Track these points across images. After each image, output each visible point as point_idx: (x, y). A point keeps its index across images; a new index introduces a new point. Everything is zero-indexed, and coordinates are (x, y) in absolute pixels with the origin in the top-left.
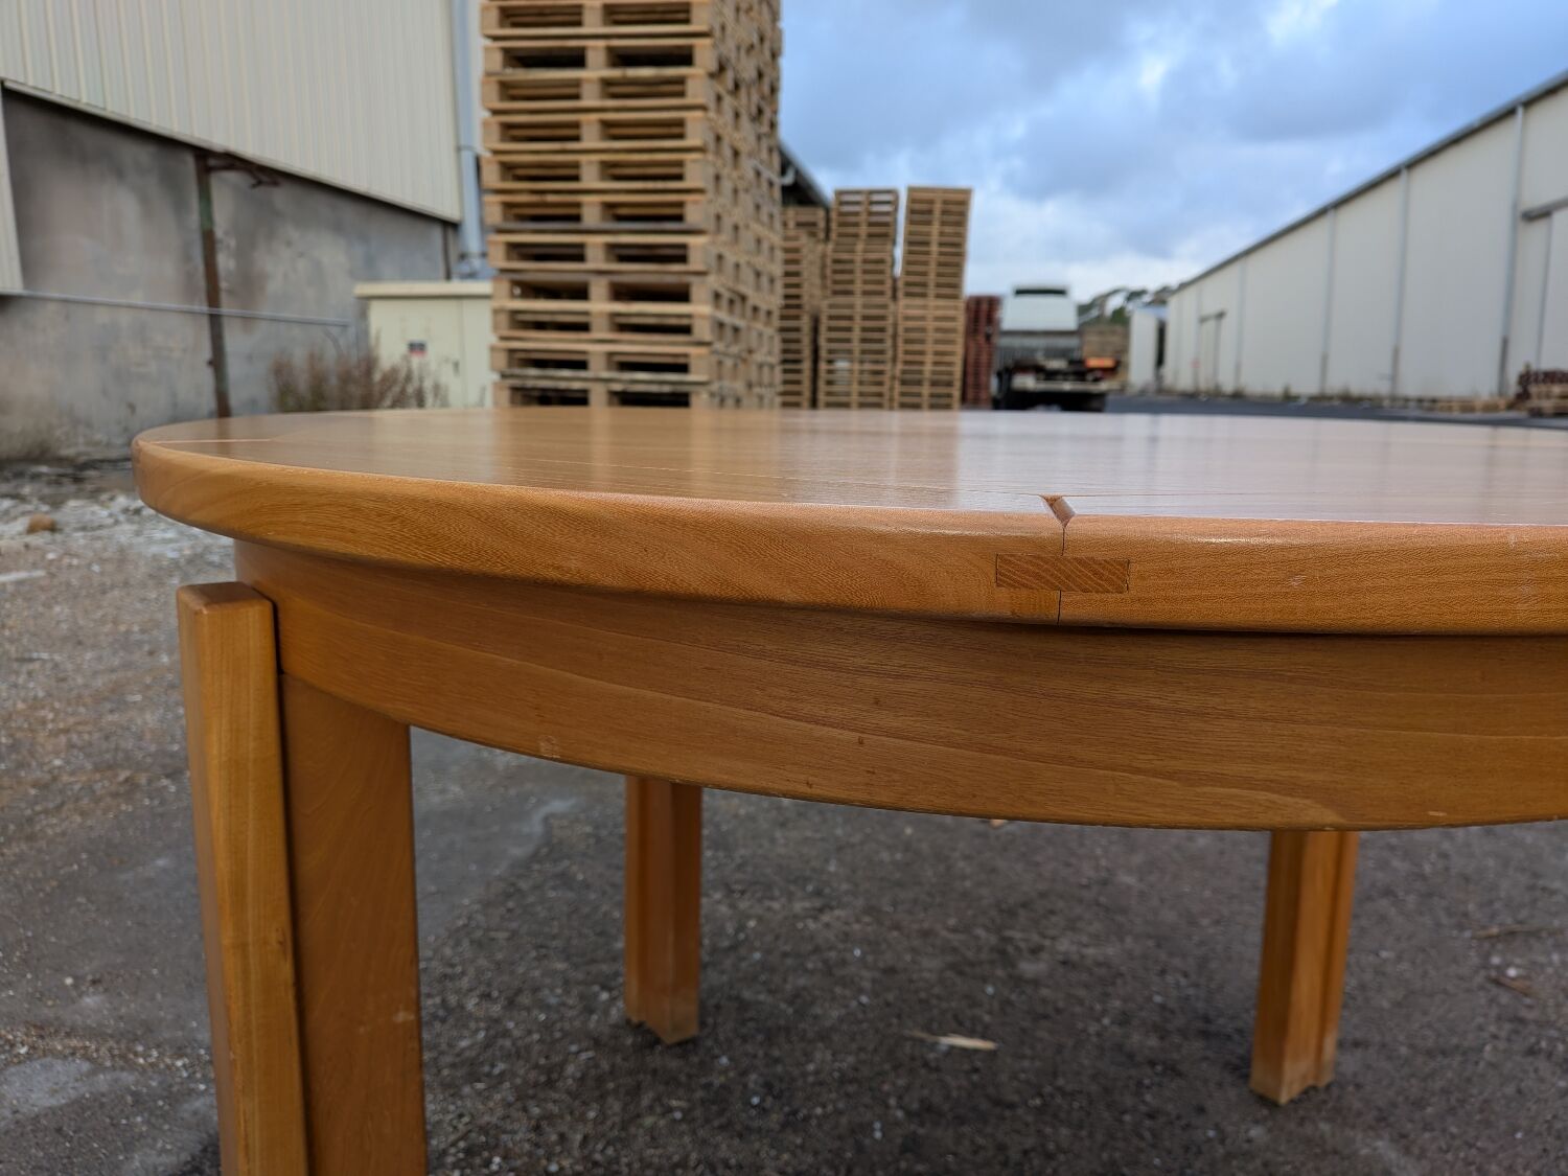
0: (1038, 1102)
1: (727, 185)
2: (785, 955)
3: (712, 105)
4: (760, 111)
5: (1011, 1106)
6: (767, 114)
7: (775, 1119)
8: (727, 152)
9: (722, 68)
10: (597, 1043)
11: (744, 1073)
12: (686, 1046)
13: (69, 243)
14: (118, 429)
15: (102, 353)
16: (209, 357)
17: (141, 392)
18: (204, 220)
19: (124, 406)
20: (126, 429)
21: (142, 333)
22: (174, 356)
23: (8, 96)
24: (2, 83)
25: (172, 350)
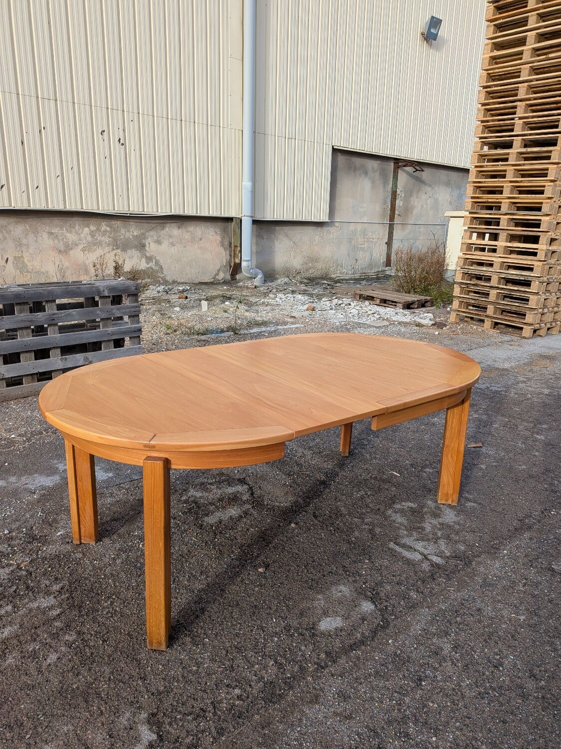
5: (390, 483)
13: (345, 201)
14: (350, 268)
15: (350, 240)
16: (387, 241)
17: (360, 255)
18: (394, 186)
19: (354, 260)
20: (353, 268)
21: (364, 233)
22: (374, 241)
23: (335, 151)
24: (333, 147)
25: (373, 238)
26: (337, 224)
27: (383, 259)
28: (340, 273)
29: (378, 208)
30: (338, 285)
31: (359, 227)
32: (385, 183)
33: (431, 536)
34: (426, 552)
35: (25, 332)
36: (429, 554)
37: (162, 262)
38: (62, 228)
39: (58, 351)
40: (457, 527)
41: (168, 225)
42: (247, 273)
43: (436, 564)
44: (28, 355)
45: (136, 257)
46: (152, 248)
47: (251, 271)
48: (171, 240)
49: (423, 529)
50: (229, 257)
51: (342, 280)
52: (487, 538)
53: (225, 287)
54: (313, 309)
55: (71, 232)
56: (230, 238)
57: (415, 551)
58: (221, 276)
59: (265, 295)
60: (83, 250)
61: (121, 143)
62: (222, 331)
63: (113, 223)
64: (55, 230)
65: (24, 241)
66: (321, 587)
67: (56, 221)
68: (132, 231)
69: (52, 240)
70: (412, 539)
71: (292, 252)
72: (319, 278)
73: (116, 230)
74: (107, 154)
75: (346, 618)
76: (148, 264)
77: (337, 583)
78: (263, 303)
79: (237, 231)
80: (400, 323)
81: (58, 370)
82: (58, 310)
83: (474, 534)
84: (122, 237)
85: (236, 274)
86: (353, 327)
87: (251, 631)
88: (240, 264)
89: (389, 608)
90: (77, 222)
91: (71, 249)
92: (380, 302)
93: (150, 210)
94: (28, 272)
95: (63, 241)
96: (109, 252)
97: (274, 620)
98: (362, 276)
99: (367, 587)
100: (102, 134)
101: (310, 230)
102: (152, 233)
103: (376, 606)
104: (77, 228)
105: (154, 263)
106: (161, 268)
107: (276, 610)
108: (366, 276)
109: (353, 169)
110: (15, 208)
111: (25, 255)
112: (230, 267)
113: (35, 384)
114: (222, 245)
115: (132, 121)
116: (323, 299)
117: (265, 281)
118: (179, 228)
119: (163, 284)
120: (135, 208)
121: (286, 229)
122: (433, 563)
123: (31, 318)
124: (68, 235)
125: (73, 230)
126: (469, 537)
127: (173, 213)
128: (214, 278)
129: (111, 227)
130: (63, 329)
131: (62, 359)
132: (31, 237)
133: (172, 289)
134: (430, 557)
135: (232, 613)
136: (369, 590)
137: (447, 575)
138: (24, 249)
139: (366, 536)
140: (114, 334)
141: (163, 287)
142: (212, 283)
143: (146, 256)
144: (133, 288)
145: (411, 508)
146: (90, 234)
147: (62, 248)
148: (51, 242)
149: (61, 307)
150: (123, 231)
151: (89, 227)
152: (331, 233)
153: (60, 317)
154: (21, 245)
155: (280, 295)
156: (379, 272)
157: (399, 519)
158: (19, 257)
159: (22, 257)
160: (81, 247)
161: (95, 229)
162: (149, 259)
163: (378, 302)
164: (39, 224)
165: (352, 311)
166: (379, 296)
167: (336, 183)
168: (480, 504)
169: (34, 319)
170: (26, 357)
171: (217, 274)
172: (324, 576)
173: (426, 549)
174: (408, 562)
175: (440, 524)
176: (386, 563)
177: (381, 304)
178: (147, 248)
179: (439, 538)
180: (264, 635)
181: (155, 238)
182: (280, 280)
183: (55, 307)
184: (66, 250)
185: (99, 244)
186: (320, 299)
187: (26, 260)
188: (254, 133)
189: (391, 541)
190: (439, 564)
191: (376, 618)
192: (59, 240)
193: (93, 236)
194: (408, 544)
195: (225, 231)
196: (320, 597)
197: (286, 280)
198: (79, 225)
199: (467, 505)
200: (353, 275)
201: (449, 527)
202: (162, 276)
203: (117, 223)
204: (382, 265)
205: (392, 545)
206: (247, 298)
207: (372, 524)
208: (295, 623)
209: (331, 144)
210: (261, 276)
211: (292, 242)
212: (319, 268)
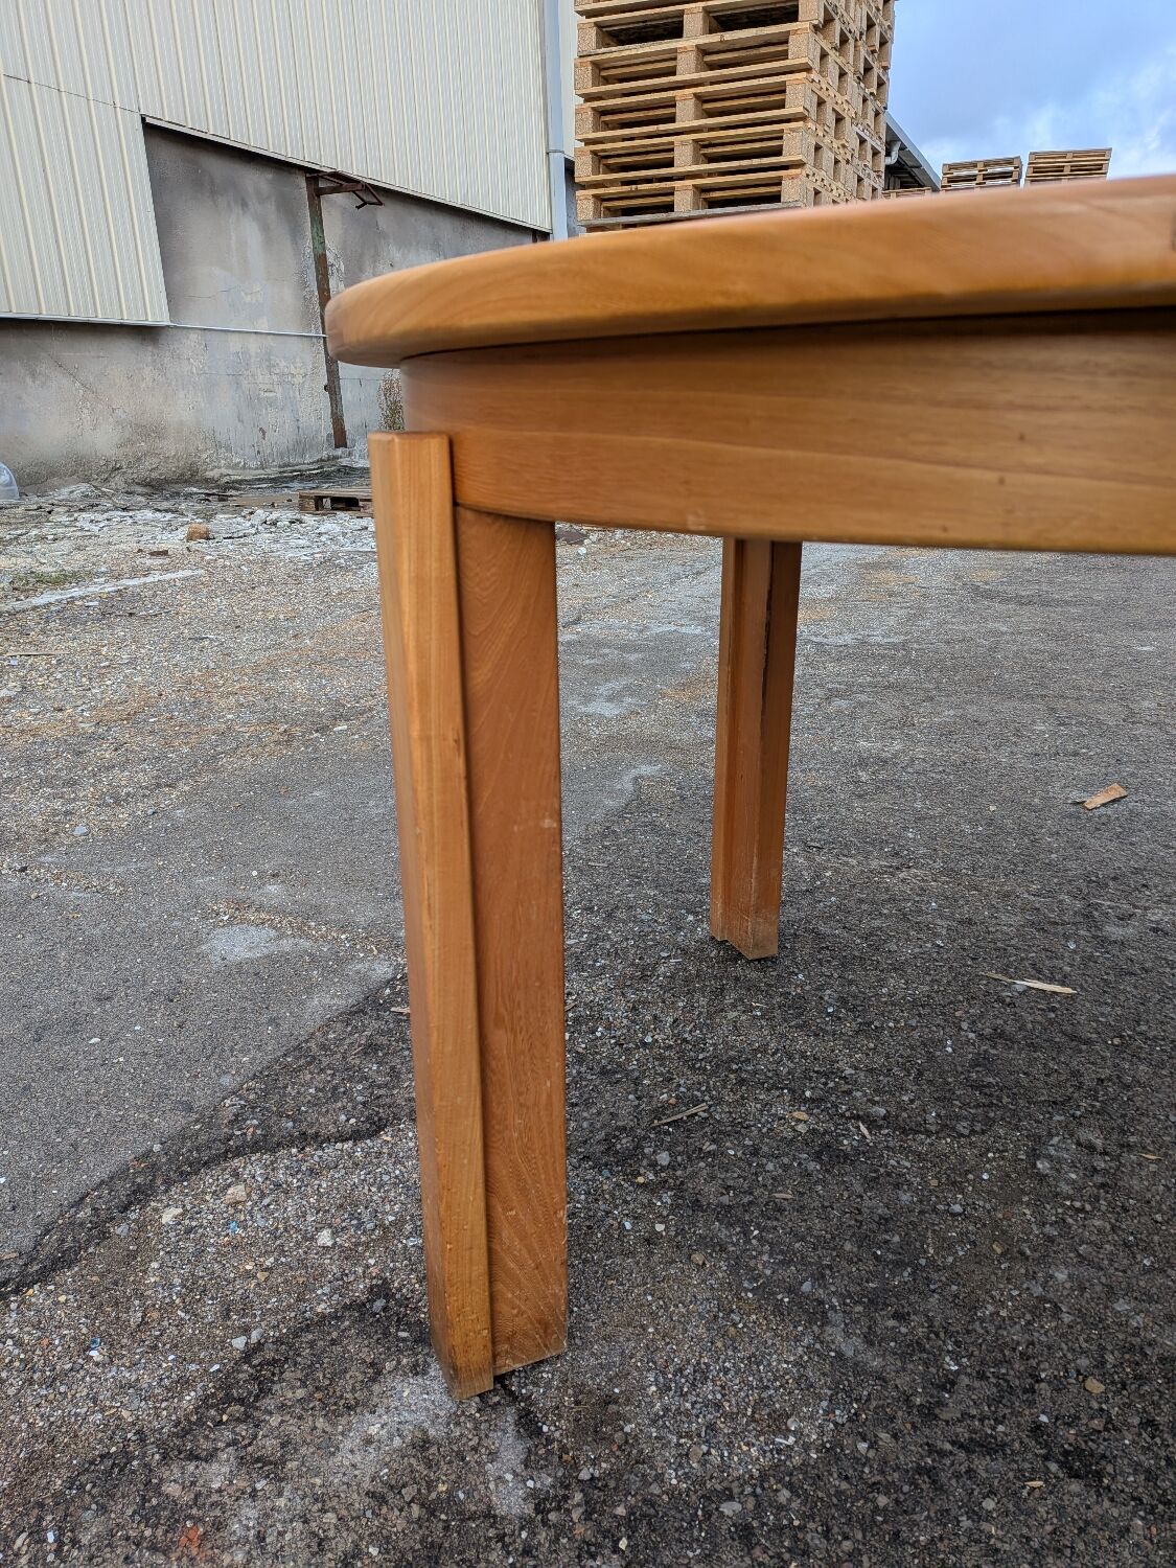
0: (1117, 1041)
1: (828, 157)
2: (861, 901)
3: (816, 65)
4: (868, 69)
5: (1088, 1042)
6: (877, 70)
7: (848, 1027)
8: (830, 118)
9: (828, 20)
10: (685, 952)
11: (820, 988)
12: (764, 962)
13: (209, 276)
14: (252, 453)
15: (236, 379)
16: (326, 382)
17: (269, 417)
18: (317, 245)
19: (256, 430)
20: (259, 452)
21: (268, 362)
22: (295, 381)
23: (150, 130)
24: (143, 119)
25: (293, 376)
26: (193, 336)
27: (326, 428)
28: (228, 467)
29: (288, 295)
30: (234, 492)
31: (253, 345)
32: (295, 232)
51: (238, 482)
54: (208, 537)
59: (37, 520)
71: (85, 411)
72: (175, 481)
78: (41, 537)
98: (284, 472)
101: (123, 350)
108: (295, 471)
109: (204, 187)
116: (218, 517)
117: (21, 493)
121: (57, 345)
152: (183, 358)
155: (87, 516)
156: (322, 460)
186: (208, 518)
197: (84, 489)
200: (262, 471)
204: (326, 444)
209: (135, 108)
210: (8, 478)
211: (77, 384)
212: (170, 453)
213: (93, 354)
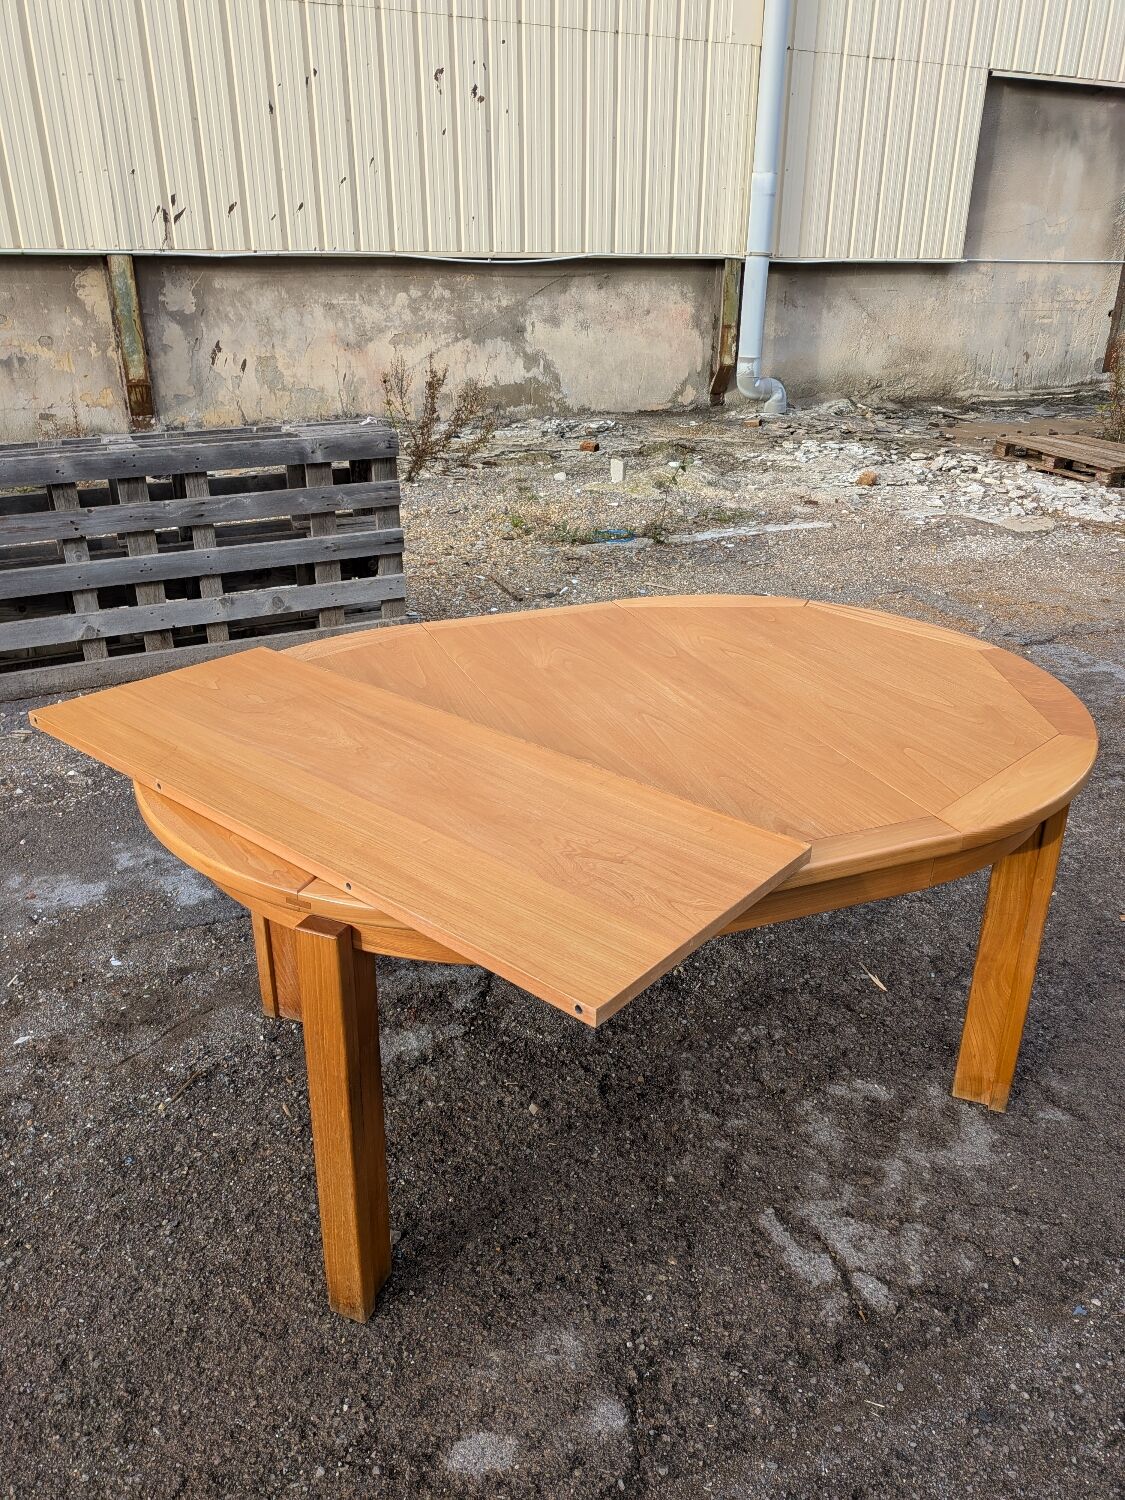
13: (1012, 212)
14: (1008, 374)
15: (1014, 307)
16: (1112, 307)
17: (1038, 342)
19: (1020, 354)
20: (1017, 375)
21: (1053, 290)
22: (1078, 307)
23: (996, 83)
24: (990, 73)
25: (1077, 302)
26: (983, 268)
27: (1099, 351)
28: (981, 387)
29: (1097, 223)
30: (972, 415)
31: (1042, 275)
33: (890, 1206)
34: (853, 1259)
35: (141, 540)
36: (860, 1269)
37: (559, 366)
38: (351, 293)
39: (218, 584)
40: (980, 1187)
41: (576, 281)
42: (747, 389)
43: (866, 1307)
44: (150, 590)
45: (503, 356)
46: (538, 334)
47: (757, 384)
48: (580, 316)
49: (878, 1176)
50: (709, 352)
51: (984, 403)
52: (1057, 1242)
53: (693, 423)
54: (874, 483)
55: (370, 303)
56: (717, 308)
57: (826, 1249)
58: (689, 396)
59: (775, 442)
60: (394, 342)
61: (477, 97)
62: (631, 536)
63: (458, 279)
64: (339, 300)
65: (277, 324)
66: (514, 1325)
67: (341, 278)
68: (499, 297)
69: (332, 320)
70: (834, 1205)
71: (864, 337)
72: (925, 400)
73: (461, 296)
74: (448, 126)
75: (532, 1443)
76: (528, 371)
77: (559, 1322)
78: (763, 462)
79: (732, 291)
80: (1085, 526)
81: (217, 624)
82: (213, 493)
83: (1022, 1222)
84: (476, 311)
85: (724, 392)
86: (956, 532)
87: (275, 1428)
88: (734, 367)
89: (666, 1438)
90: (381, 277)
91: (371, 340)
92: (1056, 467)
93: (538, 248)
94: (284, 388)
95: (354, 322)
96: (448, 345)
97: (345, 1408)
98: (1037, 395)
99: (636, 1347)
100: (436, 79)
101: (912, 283)
102: (540, 300)
103: (633, 1421)
104: (382, 293)
105: (541, 367)
106: (556, 378)
107: (365, 1378)
108: (1049, 394)
109: (1038, 128)
110: (257, 254)
111: (280, 352)
112: (712, 374)
113: (168, 651)
114: (697, 322)
115: (504, 42)
116: (913, 455)
117: (788, 405)
118: (600, 287)
119: (557, 415)
120: (504, 247)
121: (854, 281)
122: (859, 1303)
123: (153, 512)
124: (365, 310)
125: (375, 298)
126: (1004, 1226)
127: (588, 253)
128: (673, 401)
129: (452, 291)
130: (225, 536)
131: (224, 601)
132: (291, 313)
133: (577, 426)
134: (857, 1280)
135: (256, 1357)
136: (638, 1360)
137: (885, 1351)
138: (277, 341)
139: (709, 1173)
140: (339, 549)
141: (558, 421)
142: (668, 413)
143: (526, 354)
144: (383, 445)
145: (875, 1101)
146: (409, 306)
147: (352, 338)
148: (331, 325)
149: (219, 487)
150: (478, 298)
151: (406, 290)
152: (971, 288)
153: (214, 510)
154: (270, 332)
155: (811, 445)
156: (1083, 384)
157: (825, 1132)
158: (267, 359)
159: (273, 357)
160: (389, 335)
161: (420, 294)
162: (531, 360)
163: (1050, 464)
164: (306, 287)
165: (968, 490)
166: (1056, 452)
167: (991, 165)
168: (1082, 1118)
169: (157, 515)
170: (147, 595)
171: (681, 392)
172: (538, 1287)
173: (859, 1250)
174: (789, 1286)
175: (936, 1170)
176: (725, 1277)
177: (1057, 471)
178: (528, 335)
179: (909, 1219)
180: (298, 1452)
181: (547, 311)
182: (828, 404)
183: (205, 487)
184: (358, 343)
185: (427, 328)
186: (903, 455)
187: (280, 365)
188: (789, 49)
189: (770, 1202)
190: (874, 1312)
191: (612, 1465)
192: (345, 319)
193: (415, 310)
194: (814, 1222)
195: (704, 289)
196: (495, 1356)
197: (843, 404)
198: (388, 287)
199: (1041, 1115)
200: (1014, 393)
201: (957, 1183)
202: (557, 397)
203: (466, 280)
204: (1093, 368)
205: (767, 1220)
206: (729, 450)
207: (741, 1139)
208: (391, 1434)
209: (985, 65)
210: (781, 395)
211: (865, 314)
212: (928, 375)
213: (885, 288)
